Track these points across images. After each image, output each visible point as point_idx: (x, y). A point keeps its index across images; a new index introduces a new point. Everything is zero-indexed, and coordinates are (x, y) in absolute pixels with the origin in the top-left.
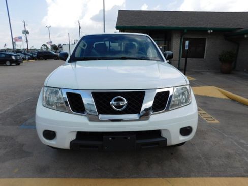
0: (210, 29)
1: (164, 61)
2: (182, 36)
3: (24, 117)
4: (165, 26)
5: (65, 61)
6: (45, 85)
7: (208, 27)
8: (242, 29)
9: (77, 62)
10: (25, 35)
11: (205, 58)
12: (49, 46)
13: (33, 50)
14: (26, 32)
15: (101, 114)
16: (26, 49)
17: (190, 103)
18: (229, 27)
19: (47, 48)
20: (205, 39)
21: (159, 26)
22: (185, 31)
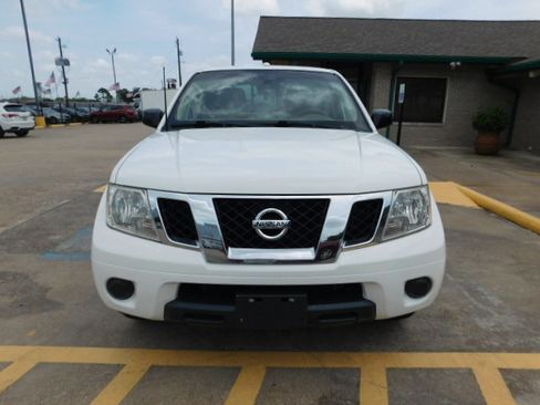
0: (456, 59)
1: (371, 131)
2: (393, 75)
3: (52, 238)
4: (357, 52)
5: (156, 127)
6: (112, 180)
7: (452, 54)
8: (525, 58)
9: (182, 131)
10: (60, 67)
11: (444, 120)
12: (113, 93)
13: (78, 100)
14: (63, 62)
15: (233, 246)
16: (62, 99)
17: (430, 225)
18: (497, 55)
19: (109, 97)
20: (445, 80)
21: (344, 51)
22: (401, 63)
